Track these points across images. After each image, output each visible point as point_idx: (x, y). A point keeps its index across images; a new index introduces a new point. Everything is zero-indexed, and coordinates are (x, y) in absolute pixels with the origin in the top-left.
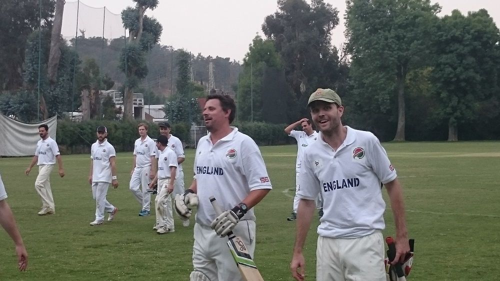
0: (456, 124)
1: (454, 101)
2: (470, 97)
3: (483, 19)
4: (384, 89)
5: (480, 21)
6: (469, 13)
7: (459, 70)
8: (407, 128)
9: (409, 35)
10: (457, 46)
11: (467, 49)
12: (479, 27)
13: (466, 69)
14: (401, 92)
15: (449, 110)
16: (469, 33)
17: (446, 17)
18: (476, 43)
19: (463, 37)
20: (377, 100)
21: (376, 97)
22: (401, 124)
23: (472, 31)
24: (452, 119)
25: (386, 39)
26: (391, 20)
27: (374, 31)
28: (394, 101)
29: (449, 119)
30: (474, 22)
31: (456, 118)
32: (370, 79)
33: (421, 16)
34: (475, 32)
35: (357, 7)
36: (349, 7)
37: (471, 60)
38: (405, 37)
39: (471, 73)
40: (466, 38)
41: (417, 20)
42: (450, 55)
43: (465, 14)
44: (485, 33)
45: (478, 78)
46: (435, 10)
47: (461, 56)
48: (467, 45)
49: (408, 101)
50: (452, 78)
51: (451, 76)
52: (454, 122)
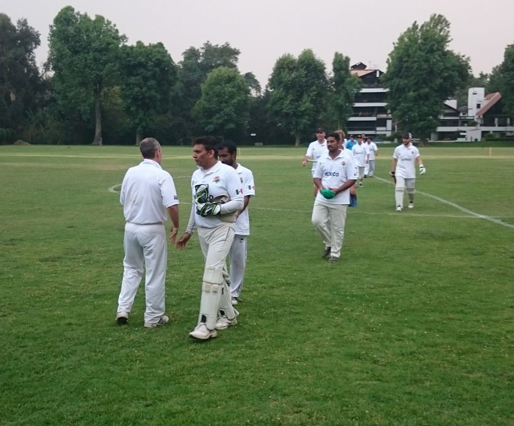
0: (142, 132)
1: (141, 114)
2: (152, 111)
3: (161, 50)
4: (84, 102)
5: (159, 52)
6: (150, 44)
7: (144, 89)
8: (103, 134)
9: (104, 58)
10: (142, 70)
11: (149, 74)
12: (159, 56)
13: (149, 89)
14: (98, 105)
15: (137, 121)
16: (151, 60)
17: (132, 48)
18: (157, 69)
19: (147, 63)
20: (79, 111)
21: (79, 108)
22: (98, 131)
23: (154, 59)
24: (139, 129)
25: (86, 60)
26: (88, 45)
27: (76, 52)
28: (92, 112)
29: (137, 127)
30: (155, 51)
31: (142, 127)
32: (73, 93)
33: (113, 43)
34: (156, 60)
35: (60, 32)
36: (52, 31)
37: (152, 83)
38: (100, 59)
39: (153, 93)
40: (149, 65)
41: (110, 47)
42: (137, 77)
43: (146, 44)
44: (164, 62)
45: (159, 97)
46: (123, 40)
47: (146, 79)
48: (150, 70)
49: (103, 113)
50: (139, 96)
51: (139, 94)
52: (141, 131)
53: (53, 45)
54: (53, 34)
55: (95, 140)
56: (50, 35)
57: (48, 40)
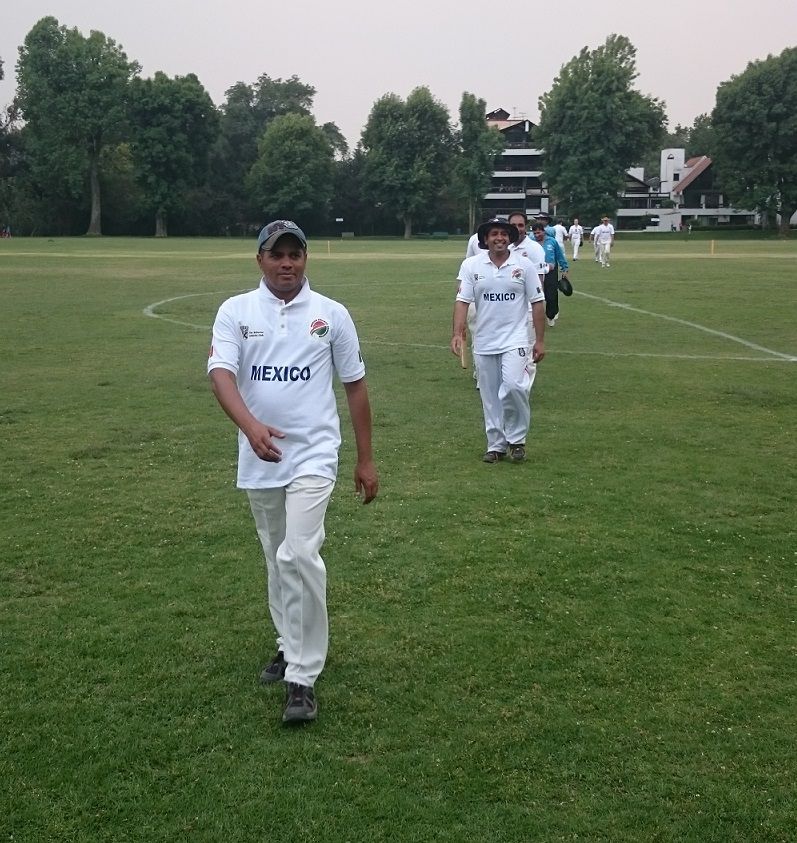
0: (165, 216)
1: (164, 188)
2: (181, 182)
3: (193, 85)
4: (75, 168)
5: (190, 89)
6: (177, 77)
7: (170, 147)
8: (103, 218)
9: (105, 99)
10: (168, 117)
11: (177, 123)
12: (191, 95)
13: (177, 148)
14: (95, 173)
15: (157, 198)
16: (178, 101)
17: (148, 82)
18: (188, 116)
19: (173, 106)
20: (67, 181)
21: (66, 177)
22: (95, 214)
23: (183, 100)
24: (161, 210)
25: (77, 101)
26: (80, 78)
27: (60, 90)
28: (87, 185)
29: (158, 208)
30: (184, 89)
31: (165, 208)
32: (56, 155)
33: (119, 76)
34: (187, 101)
35: (35, 57)
36: (23, 56)
37: (181, 137)
38: (99, 101)
39: (183, 153)
40: (176, 108)
41: (114, 81)
42: (160, 129)
43: (171, 77)
44: (199, 104)
45: (192, 160)
46: (134, 70)
47: (171, 131)
48: (176, 118)
49: (103, 184)
50: (160, 158)
51: (161, 155)
52: (163, 213)
53: (23, 78)
54: (24, 62)
55: (90, 228)
56: (19, 62)
57: (17, 71)
